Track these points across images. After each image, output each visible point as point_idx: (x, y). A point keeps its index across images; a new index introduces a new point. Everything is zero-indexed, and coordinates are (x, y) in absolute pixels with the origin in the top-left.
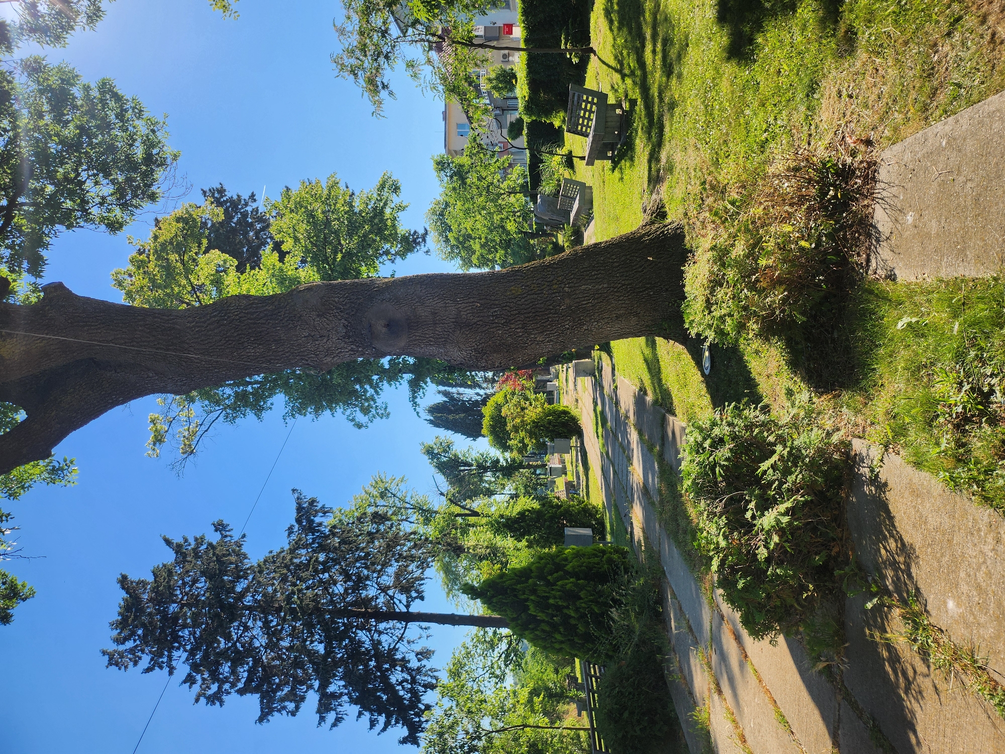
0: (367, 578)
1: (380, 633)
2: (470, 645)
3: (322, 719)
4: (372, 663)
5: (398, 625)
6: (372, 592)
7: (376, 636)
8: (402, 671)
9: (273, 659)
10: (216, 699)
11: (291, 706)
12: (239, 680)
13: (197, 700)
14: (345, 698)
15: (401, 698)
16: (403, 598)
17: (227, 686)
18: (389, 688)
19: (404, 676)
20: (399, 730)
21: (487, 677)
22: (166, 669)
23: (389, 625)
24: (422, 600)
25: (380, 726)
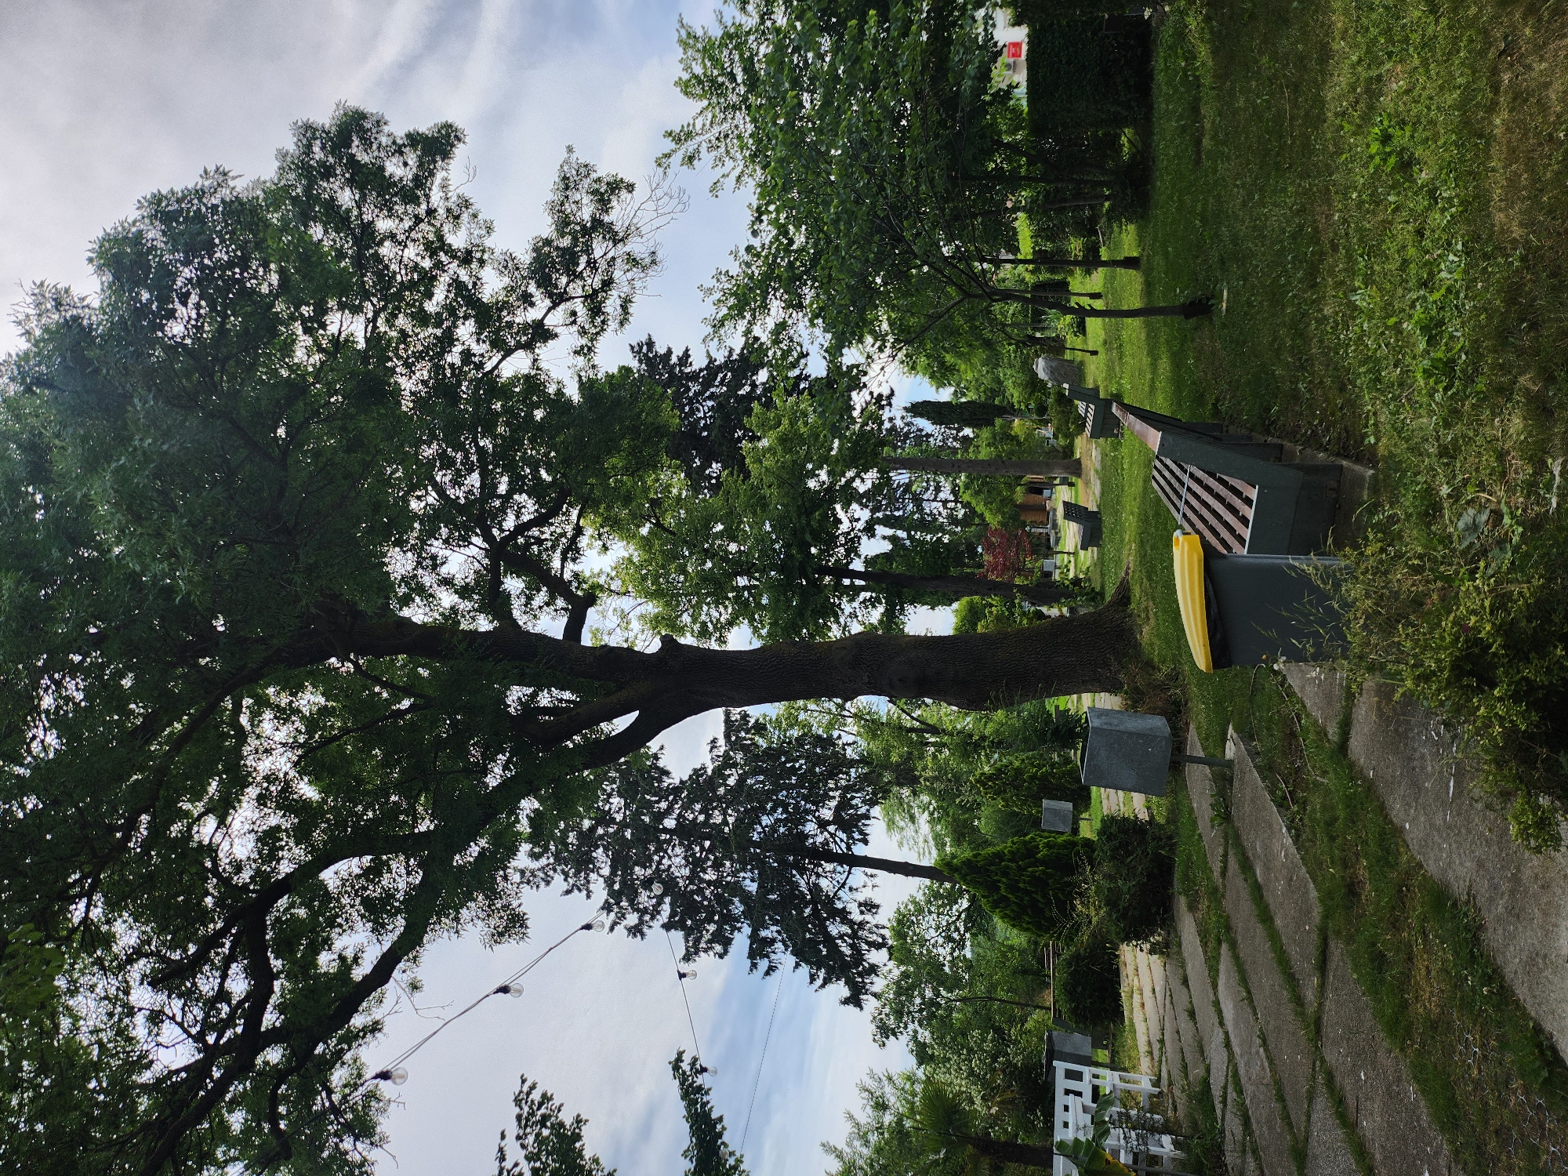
0: (807, 812)
1: (818, 876)
2: (920, 897)
3: (754, 966)
4: (808, 911)
5: (839, 869)
6: (810, 827)
7: (813, 878)
8: (842, 922)
9: (693, 892)
10: (636, 931)
11: (718, 948)
12: (659, 913)
13: (612, 929)
14: (779, 946)
15: (842, 954)
16: (844, 836)
17: (647, 917)
18: (830, 941)
19: (845, 929)
20: (840, 989)
21: (941, 940)
22: (584, 892)
23: (829, 867)
24: (866, 842)
25: (819, 982)
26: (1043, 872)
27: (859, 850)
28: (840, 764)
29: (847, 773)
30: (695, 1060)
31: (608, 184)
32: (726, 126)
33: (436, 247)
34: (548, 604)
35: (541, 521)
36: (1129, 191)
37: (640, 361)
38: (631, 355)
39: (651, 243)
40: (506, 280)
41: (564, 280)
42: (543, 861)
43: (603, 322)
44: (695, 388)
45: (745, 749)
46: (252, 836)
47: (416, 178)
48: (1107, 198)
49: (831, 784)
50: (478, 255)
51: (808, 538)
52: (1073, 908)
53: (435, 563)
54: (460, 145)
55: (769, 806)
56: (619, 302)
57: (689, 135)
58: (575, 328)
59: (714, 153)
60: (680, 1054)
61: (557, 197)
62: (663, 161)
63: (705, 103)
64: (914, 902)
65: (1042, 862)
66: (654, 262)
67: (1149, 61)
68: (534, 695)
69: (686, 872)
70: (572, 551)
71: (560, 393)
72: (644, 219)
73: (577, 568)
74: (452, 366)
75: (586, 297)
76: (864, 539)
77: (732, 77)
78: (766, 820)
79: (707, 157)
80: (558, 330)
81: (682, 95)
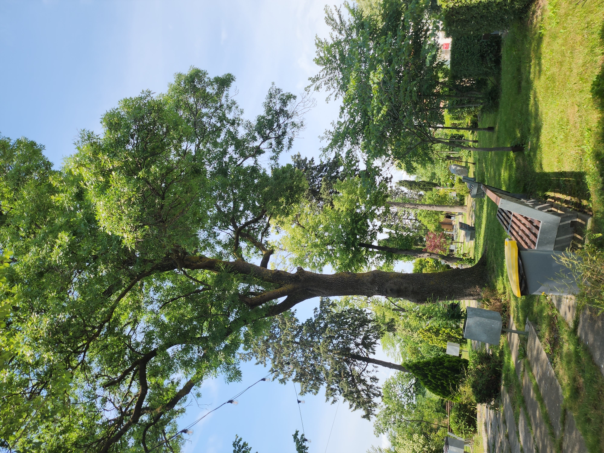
0: (351, 339)
1: (354, 365)
2: (395, 376)
3: (328, 399)
4: (350, 379)
5: (363, 363)
6: (352, 346)
7: (353, 366)
8: (363, 385)
9: (305, 368)
10: (283, 381)
11: (314, 391)
12: (291, 375)
13: (274, 379)
14: (338, 392)
15: (363, 398)
16: (365, 350)
17: (287, 376)
18: (358, 392)
19: (364, 387)
20: (361, 412)
21: (403, 396)
22: (263, 364)
23: (359, 362)
24: (374, 353)
25: (353, 408)
26: (447, 372)
27: (371, 356)
28: (364, 322)
29: (367, 325)
30: (303, 435)
31: (287, 96)
32: (332, 75)
33: (222, 119)
34: (255, 253)
35: (255, 221)
36: (491, 101)
37: (295, 162)
38: (292, 160)
39: (302, 118)
40: (247, 131)
41: (268, 131)
42: (249, 351)
43: (282, 147)
44: (315, 173)
45: (328, 312)
46: (143, 334)
47: (217, 93)
48: (482, 104)
49: (361, 329)
50: (237, 122)
51: (356, 231)
52: (458, 388)
53: (215, 235)
54: (234, 82)
55: (336, 336)
56: (288, 140)
57: (318, 79)
58: (271, 149)
59: (327, 85)
60: (297, 432)
61: (267, 101)
62: (307, 89)
63: (324, 67)
64: (393, 378)
65: (446, 368)
66: (302, 125)
67: (500, 52)
68: (249, 287)
69: (303, 359)
70: (265, 232)
71: (264, 173)
72: (299, 109)
73: (267, 239)
74: (225, 162)
75: (276, 138)
76: (378, 233)
77: (335, 57)
78: (335, 342)
79: (324, 87)
80: (265, 150)
81: (316, 65)
